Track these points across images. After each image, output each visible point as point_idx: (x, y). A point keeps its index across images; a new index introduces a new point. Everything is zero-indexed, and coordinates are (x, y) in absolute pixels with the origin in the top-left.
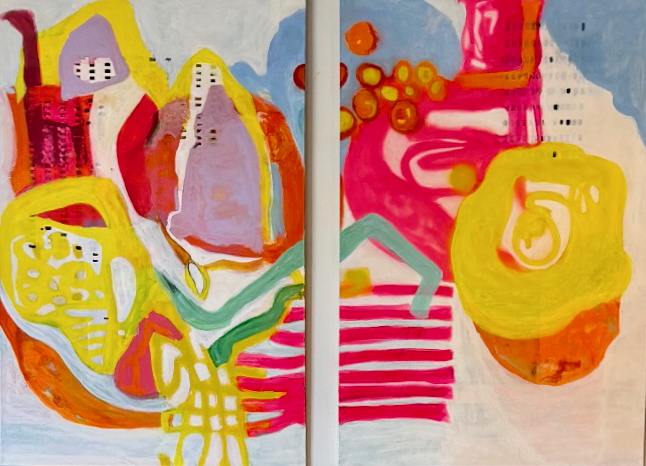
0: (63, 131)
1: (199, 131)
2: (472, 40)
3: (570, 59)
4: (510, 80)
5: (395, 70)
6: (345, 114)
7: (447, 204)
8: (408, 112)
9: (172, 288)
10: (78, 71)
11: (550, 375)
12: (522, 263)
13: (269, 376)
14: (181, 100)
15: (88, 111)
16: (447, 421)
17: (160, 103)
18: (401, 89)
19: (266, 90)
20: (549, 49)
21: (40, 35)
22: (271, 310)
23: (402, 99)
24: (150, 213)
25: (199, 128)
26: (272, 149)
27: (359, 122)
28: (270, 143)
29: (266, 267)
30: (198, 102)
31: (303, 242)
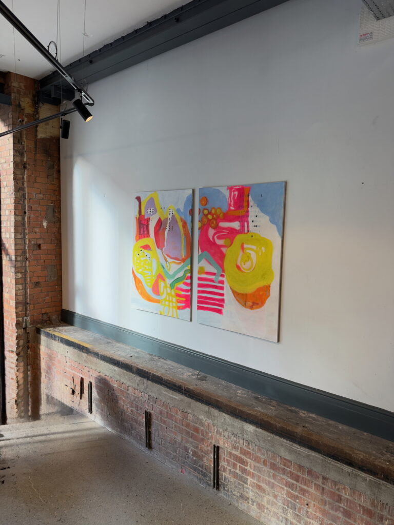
0: (145, 226)
1: (169, 227)
2: (231, 201)
3: (257, 206)
4: (241, 213)
6: (200, 223)
7: (224, 250)
8: (214, 222)
9: (163, 267)
10: (148, 211)
11: (250, 306)
12: (243, 270)
13: (182, 294)
14: (166, 219)
16: (222, 315)
17: (162, 219)
18: (213, 215)
19: (183, 216)
20: (251, 203)
21: (141, 202)
22: (183, 276)
23: (213, 218)
24: (160, 248)
26: (184, 232)
27: (203, 225)
29: (182, 264)
30: (170, 219)
31: (190, 258)
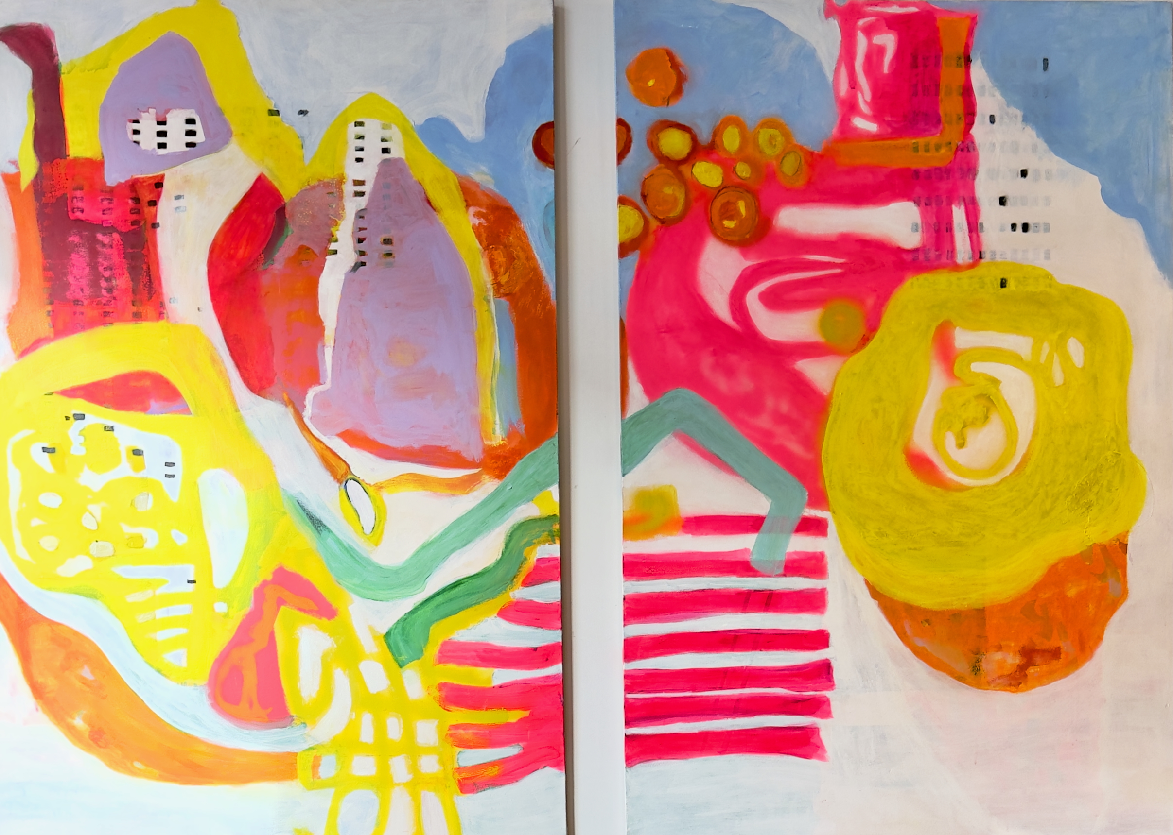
0: (106, 240)
1: (360, 241)
2: (853, 85)
3: (1025, 119)
4: (921, 153)
5: (717, 133)
6: (628, 209)
7: (816, 370)
8: (742, 207)
9: (317, 524)
10: (136, 132)
11: (1006, 673)
12: (951, 475)
13: (496, 682)
14: (327, 185)
15: (154, 203)
16: (822, 758)
17: (288, 189)
18: (727, 165)
19: (483, 168)
20: (987, 101)
21: (64, 69)
22: (499, 563)
23: (731, 184)
24: (273, 389)
25: (362, 235)
26: (496, 274)
27: (654, 224)
28: (492, 263)
29: (489, 485)
30: (359, 189)
31: (555, 440)
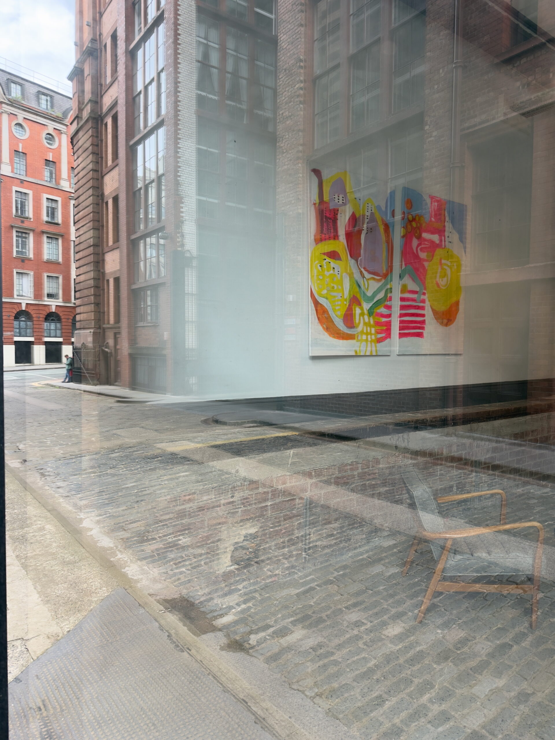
0: (330, 221)
1: (367, 228)
2: (432, 211)
3: (451, 222)
4: (439, 226)
5: (416, 216)
6: (404, 229)
7: (425, 264)
8: (418, 231)
9: (359, 286)
10: (335, 198)
11: (446, 323)
12: (440, 286)
13: (383, 321)
14: (363, 215)
15: (337, 214)
16: (424, 338)
18: (416, 223)
19: (385, 216)
21: (323, 181)
22: (384, 297)
23: (417, 227)
24: (354, 257)
26: (386, 238)
27: (407, 233)
29: (383, 281)
30: (367, 217)
31: (391, 273)
